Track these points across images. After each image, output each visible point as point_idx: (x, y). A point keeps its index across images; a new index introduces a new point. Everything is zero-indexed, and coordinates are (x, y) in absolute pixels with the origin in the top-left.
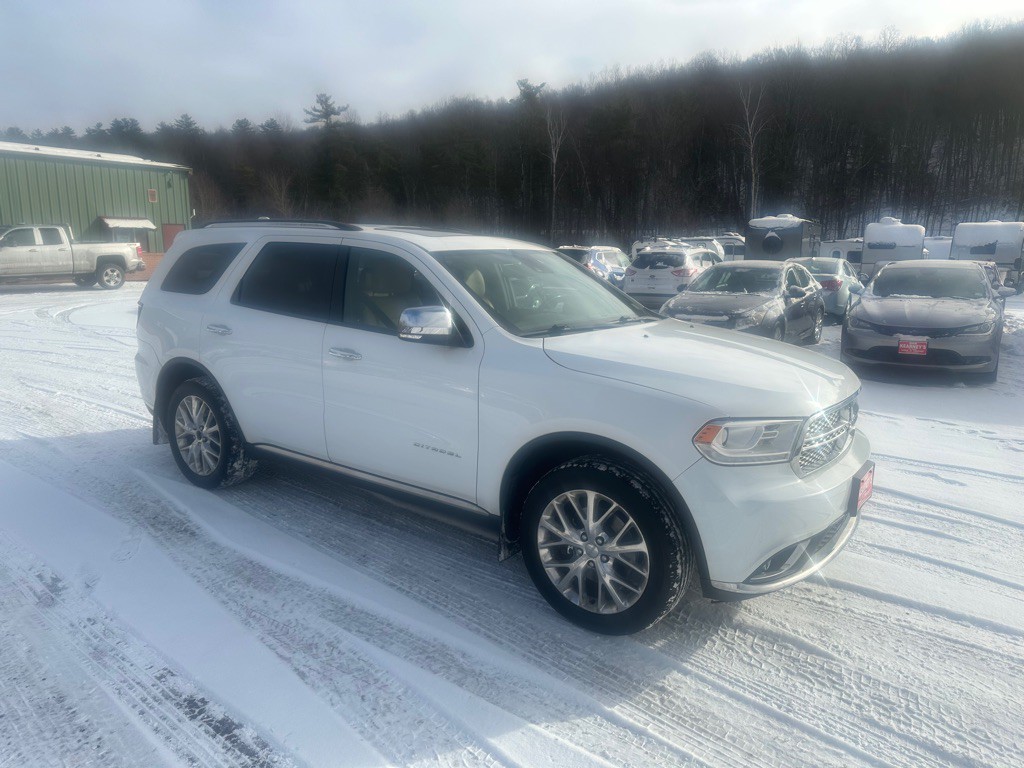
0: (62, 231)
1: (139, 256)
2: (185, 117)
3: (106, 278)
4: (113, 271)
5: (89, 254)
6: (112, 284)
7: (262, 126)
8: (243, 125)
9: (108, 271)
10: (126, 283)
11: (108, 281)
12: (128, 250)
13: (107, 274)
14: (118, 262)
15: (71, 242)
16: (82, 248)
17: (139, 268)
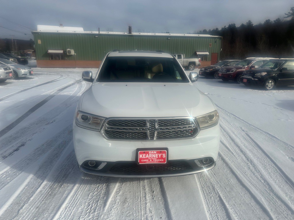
0: (182, 55)
1: (199, 62)
2: (250, 21)
3: (190, 68)
4: (192, 66)
5: (187, 61)
6: (192, 69)
7: (274, 21)
8: (268, 22)
9: (191, 66)
10: (195, 69)
11: (191, 68)
12: (197, 60)
13: (191, 67)
14: (194, 63)
15: (184, 58)
16: (186, 60)
17: (199, 65)
